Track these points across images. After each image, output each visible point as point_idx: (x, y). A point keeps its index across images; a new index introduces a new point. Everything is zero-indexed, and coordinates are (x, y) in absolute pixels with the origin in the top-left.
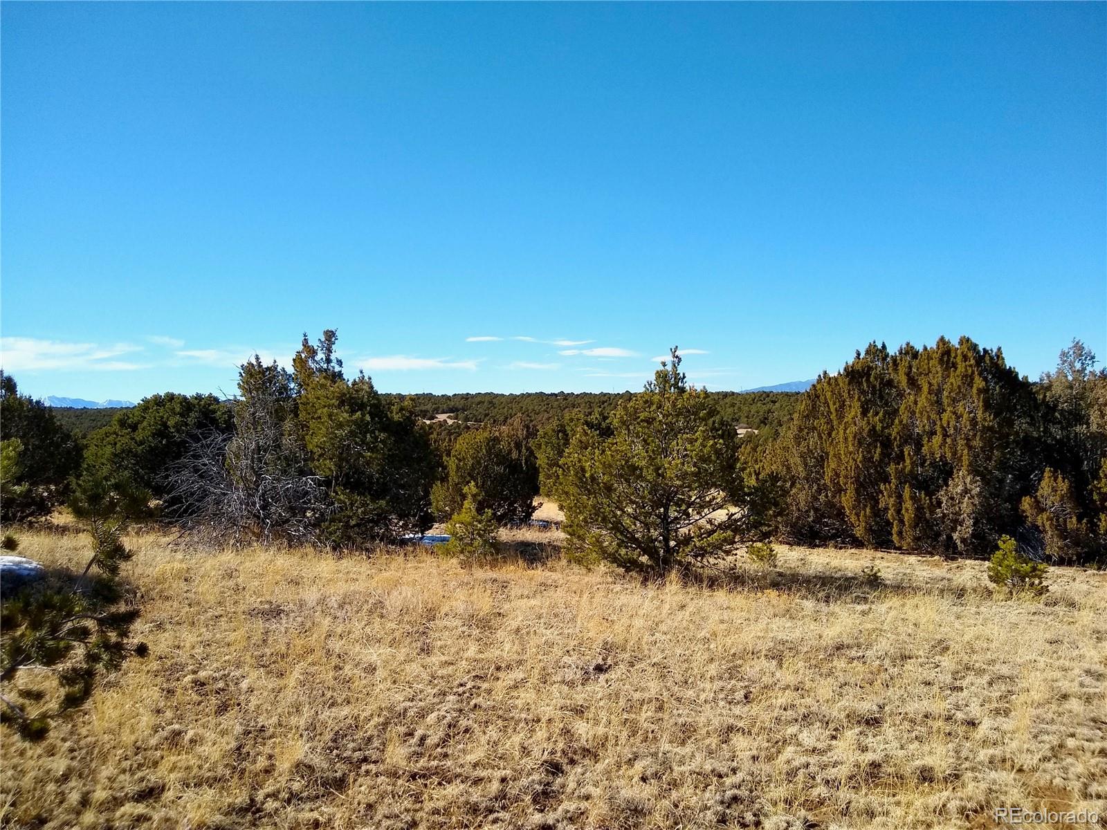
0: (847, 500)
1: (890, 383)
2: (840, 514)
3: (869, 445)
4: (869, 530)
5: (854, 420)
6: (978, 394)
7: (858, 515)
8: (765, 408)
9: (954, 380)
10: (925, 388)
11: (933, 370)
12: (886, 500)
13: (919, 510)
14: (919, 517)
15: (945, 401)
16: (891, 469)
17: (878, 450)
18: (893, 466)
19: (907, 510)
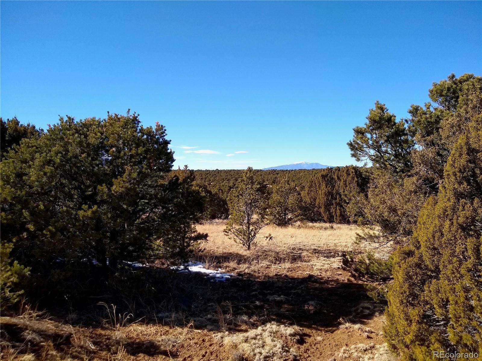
0: (322, 210)
1: (333, 178)
2: (320, 214)
3: (328, 195)
4: (328, 218)
5: (324, 188)
6: (356, 182)
7: (325, 214)
8: (274, 176)
9: (350, 178)
10: (342, 180)
11: (344, 175)
12: (332, 210)
13: (341, 212)
14: (341, 215)
15: (347, 184)
16: (334, 202)
17: (330, 197)
18: (334, 201)
19: (338, 212)
